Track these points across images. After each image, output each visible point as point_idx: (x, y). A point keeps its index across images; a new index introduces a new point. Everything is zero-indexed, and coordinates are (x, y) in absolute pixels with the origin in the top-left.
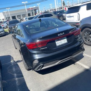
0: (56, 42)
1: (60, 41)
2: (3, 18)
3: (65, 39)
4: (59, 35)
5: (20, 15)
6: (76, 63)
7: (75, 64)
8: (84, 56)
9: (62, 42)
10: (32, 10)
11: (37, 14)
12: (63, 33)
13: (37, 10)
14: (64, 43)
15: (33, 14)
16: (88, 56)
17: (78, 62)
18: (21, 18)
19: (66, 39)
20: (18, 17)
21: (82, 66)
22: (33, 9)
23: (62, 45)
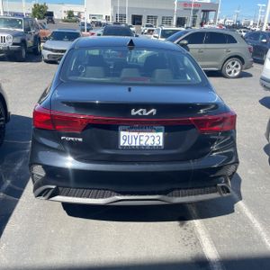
0: (122, 134)
1: (136, 134)
2: (109, 14)
3: (158, 131)
4: (133, 113)
5: (156, 18)
6: (188, 222)
7: (181, 225)
8: (235, 208)
9: (144, 139)
10: (195, 11)
11: (206, 26)
12: (153, 111)
13: (211, 14)
14: (150, 143)
15: (194, 22)
16: (250, 215)
17: (197, 223)
18: (151, 26)
19: (161, 134)
20: (148, 21)
21: (197, 242)
22: (200, 9)
23: (140, 148)
